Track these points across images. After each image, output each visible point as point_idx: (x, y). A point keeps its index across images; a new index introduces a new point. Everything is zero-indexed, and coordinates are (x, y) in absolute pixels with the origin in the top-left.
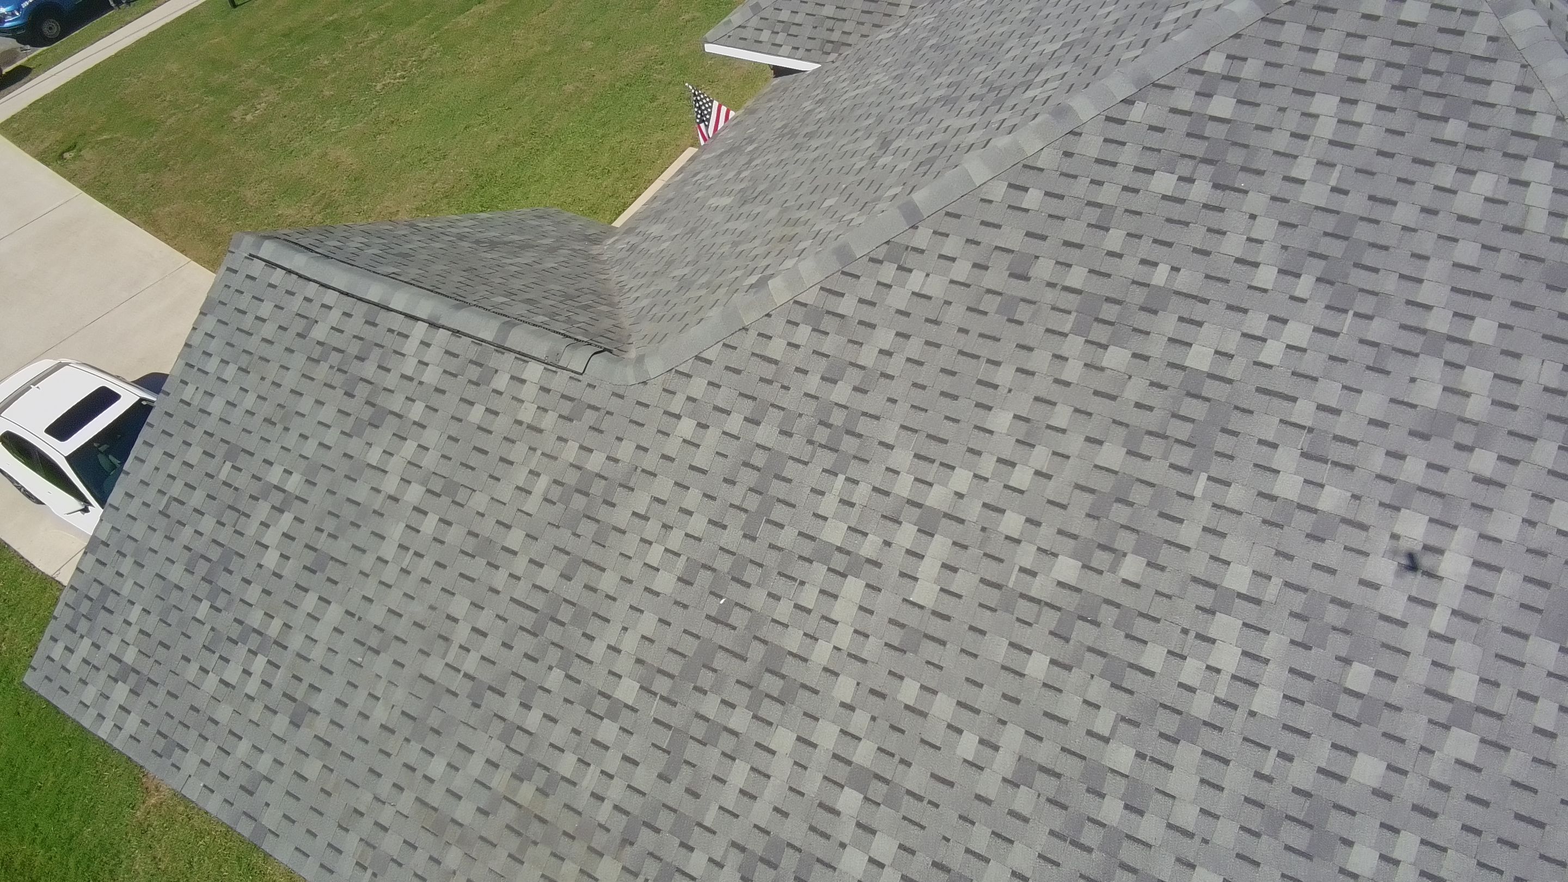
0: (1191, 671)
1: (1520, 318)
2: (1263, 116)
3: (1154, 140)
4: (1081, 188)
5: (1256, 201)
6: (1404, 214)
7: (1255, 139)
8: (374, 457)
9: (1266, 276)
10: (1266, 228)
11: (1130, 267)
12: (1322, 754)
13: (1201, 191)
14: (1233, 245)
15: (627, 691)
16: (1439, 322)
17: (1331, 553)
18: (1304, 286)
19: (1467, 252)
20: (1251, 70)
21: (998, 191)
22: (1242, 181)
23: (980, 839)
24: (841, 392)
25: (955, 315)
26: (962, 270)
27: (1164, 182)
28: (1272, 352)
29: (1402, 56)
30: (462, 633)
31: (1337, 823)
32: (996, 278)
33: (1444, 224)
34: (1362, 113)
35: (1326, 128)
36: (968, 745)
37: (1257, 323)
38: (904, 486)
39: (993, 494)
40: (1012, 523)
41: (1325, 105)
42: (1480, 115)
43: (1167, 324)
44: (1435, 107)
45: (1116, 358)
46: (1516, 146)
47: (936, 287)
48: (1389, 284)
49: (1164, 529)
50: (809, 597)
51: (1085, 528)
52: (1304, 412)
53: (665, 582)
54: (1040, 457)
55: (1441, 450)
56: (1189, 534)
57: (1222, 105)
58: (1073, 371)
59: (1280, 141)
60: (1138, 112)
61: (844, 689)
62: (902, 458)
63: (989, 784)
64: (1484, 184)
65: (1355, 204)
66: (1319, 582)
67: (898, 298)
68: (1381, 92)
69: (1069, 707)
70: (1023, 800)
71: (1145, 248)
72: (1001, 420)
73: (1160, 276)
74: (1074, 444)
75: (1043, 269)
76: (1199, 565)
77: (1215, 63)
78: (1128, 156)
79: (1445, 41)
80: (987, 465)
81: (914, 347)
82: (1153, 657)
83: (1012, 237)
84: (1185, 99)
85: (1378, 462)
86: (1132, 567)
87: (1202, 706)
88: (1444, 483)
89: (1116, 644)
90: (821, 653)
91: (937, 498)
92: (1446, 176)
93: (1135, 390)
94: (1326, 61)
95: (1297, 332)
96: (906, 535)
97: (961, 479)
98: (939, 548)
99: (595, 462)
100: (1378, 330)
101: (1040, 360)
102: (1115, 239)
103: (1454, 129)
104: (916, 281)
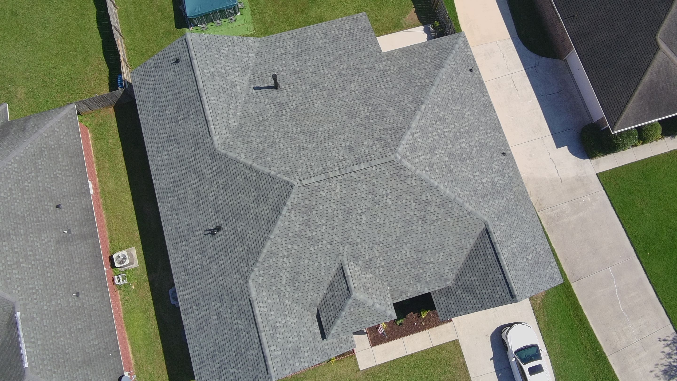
0: (466, 147)
1: (427, 133)
2: (426, 164)
3: (434, 174)
4: (442, 179)
5: (433, 161)
6: (425, 146)
7: (428, 164)
8: (516, 250)
9: (438, 156)
10: (434, 158)
11: (445, 170)
12: (464, 134)
13: (435, 167)
14: (438, 161)
15: (505, 199)
16: (432, 139)
17: (452, 140)
18: (436, 152)
19: (425, 139)
20: (422, 168)
21: (448, 188)
22: (432, 163)
23: (487, 158)
24: (472, 194)
25: (459, 186)
26: (456, 188)
27: (437, 171)
28: (443, 152)
29: (413, 153)
30: (516, 222)
31: (467, 131)
32: (454, 183)
33: (424, 142)
34: (420, 154)
35: (423, 157)
36: (484, 162)
37: (442, 155)
38: (474, 181)
39: (468, 171)
40: (469, 168)
41: (421, 158)
42: (414, 143)
43: (447, 163)
44: (415, 147)
45: (452, 167)
46: (414, 139)
47: (459, 190)
48: (432, 145)
49: (460, 155)
50: (487, 185)
51: (465, 161)
52: (445, 147)
53: (497, 201)
54: (463, 169)
55: (440, 134)
56: (459, 152)
57: (427, 169)
58: (456, 170)
59: (427, 161)
60: (433, 177)
61: (489, 176)
62: (472, 183)
63: (484, 159)
64: (419, 140)
65: (428, 151)
66: (455, 140)
67: (462, 193)
68: (417, 153)
69: (475, 155)
70: (483, 156)
71: (443, 169)
72: (463, 175)
73: (444, 166)
74: (460, 166)
75: (450, 179)
76: (460, 150)
77: (424, 172)
78: (437, 176)
79: (409, 149)
80: (467, 174)
81: (464, 188)
82: (468, 150)
83: (450, 184)
84: (429, 173)
85: (444, 139)
86: (464, 156)
87: (468, 145)
88: (442, 133)
89: (469, 153)
90: (489, 180)
91: (472, 177)
92: (420, 144)
93: (453, 163)
94: (417, 160)
95: (440, 151)
96: (476, 178)
97: (470, 176)
98: (475, 174)
99: (496, 219)
100: (436, 144)
101: (457, 174)
102: (444, 173)
103: (416, 145)
104: (460, 192)
